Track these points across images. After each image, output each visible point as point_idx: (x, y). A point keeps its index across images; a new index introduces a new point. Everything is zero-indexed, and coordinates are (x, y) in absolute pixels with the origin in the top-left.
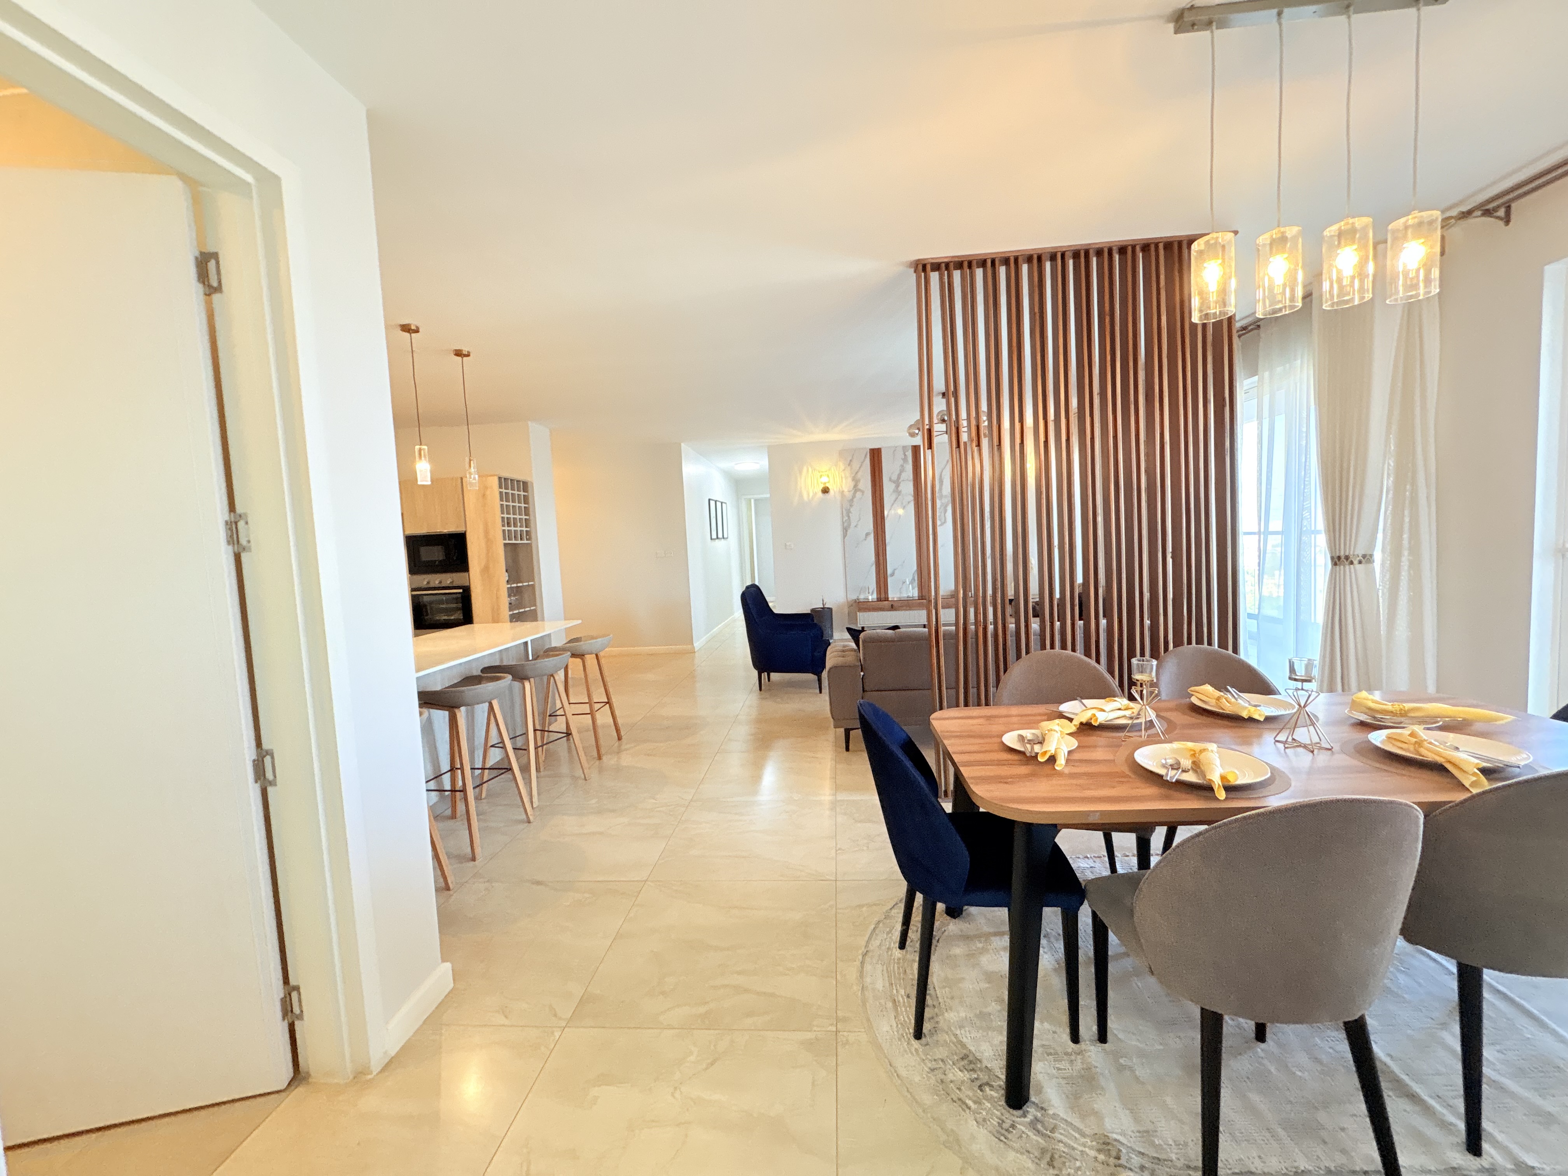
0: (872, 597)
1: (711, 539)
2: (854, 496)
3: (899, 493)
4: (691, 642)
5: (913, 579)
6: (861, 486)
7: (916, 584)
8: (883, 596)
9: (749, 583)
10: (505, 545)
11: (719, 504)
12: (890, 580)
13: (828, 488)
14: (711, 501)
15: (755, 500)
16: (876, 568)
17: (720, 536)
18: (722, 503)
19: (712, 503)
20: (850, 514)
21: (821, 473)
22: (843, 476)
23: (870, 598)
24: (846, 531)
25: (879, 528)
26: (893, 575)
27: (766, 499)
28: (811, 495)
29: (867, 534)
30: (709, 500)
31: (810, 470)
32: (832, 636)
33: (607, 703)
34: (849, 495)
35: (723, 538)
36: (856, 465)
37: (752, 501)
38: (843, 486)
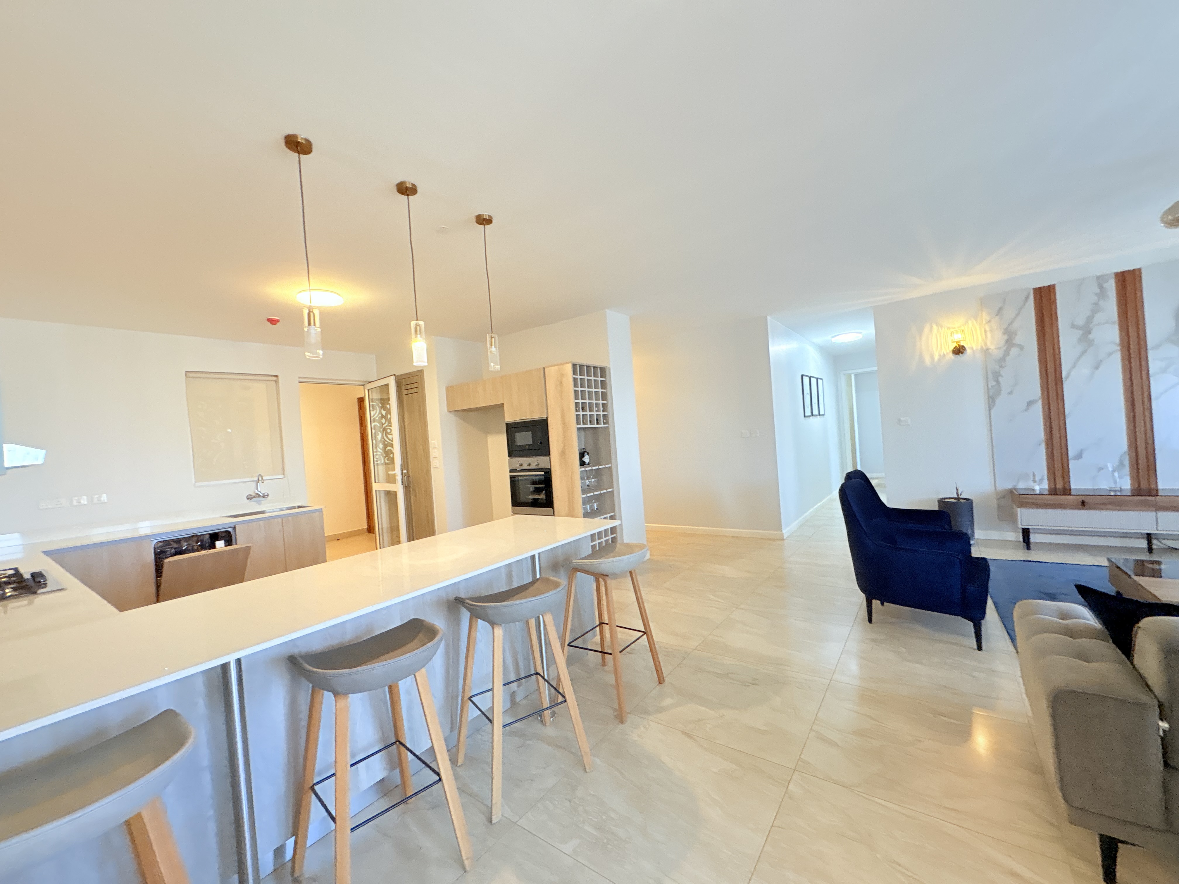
0: (1041, 486)
1: (805, 416)
2: (1007, 353)
3: (1090, 343)
4: (780, 529)
5: (1121, 464)
6: (1018, 339)
7: (1127, 470)
8: (1059, 486)
9: (850, 469)
10: (579, 429)
11: (814, 381)
12: (1072, 464)
13: (963, 347)
14: (804, 377)
15: (856, 375)
16: (1047, 448)
17: (815, 412)
18: (817, 379)
19: (806, 380)
20: (1000, 379)
21: (952, 330)
22: (987, 329)
23: (1037, 488)
24: (994, 401)
25: (1052, 394)
26: (1079, 456)
27: (872, 372)
28: (936, 357)
29: (1030, 403)
30: (802, 376)
31: (935, 327)
32: (973, 535)
33: (645, 633)
34: (997, 354)
35: (819, 415)
36: (1009, 313)
37: (853, 376)
38: (989, 343)
